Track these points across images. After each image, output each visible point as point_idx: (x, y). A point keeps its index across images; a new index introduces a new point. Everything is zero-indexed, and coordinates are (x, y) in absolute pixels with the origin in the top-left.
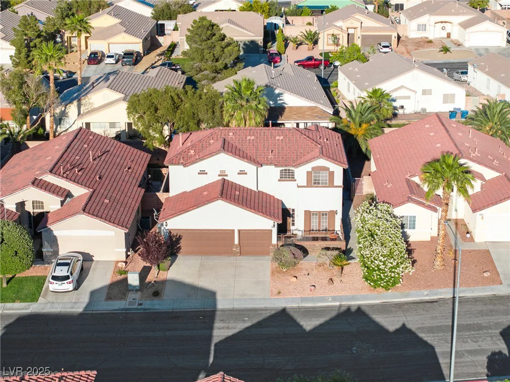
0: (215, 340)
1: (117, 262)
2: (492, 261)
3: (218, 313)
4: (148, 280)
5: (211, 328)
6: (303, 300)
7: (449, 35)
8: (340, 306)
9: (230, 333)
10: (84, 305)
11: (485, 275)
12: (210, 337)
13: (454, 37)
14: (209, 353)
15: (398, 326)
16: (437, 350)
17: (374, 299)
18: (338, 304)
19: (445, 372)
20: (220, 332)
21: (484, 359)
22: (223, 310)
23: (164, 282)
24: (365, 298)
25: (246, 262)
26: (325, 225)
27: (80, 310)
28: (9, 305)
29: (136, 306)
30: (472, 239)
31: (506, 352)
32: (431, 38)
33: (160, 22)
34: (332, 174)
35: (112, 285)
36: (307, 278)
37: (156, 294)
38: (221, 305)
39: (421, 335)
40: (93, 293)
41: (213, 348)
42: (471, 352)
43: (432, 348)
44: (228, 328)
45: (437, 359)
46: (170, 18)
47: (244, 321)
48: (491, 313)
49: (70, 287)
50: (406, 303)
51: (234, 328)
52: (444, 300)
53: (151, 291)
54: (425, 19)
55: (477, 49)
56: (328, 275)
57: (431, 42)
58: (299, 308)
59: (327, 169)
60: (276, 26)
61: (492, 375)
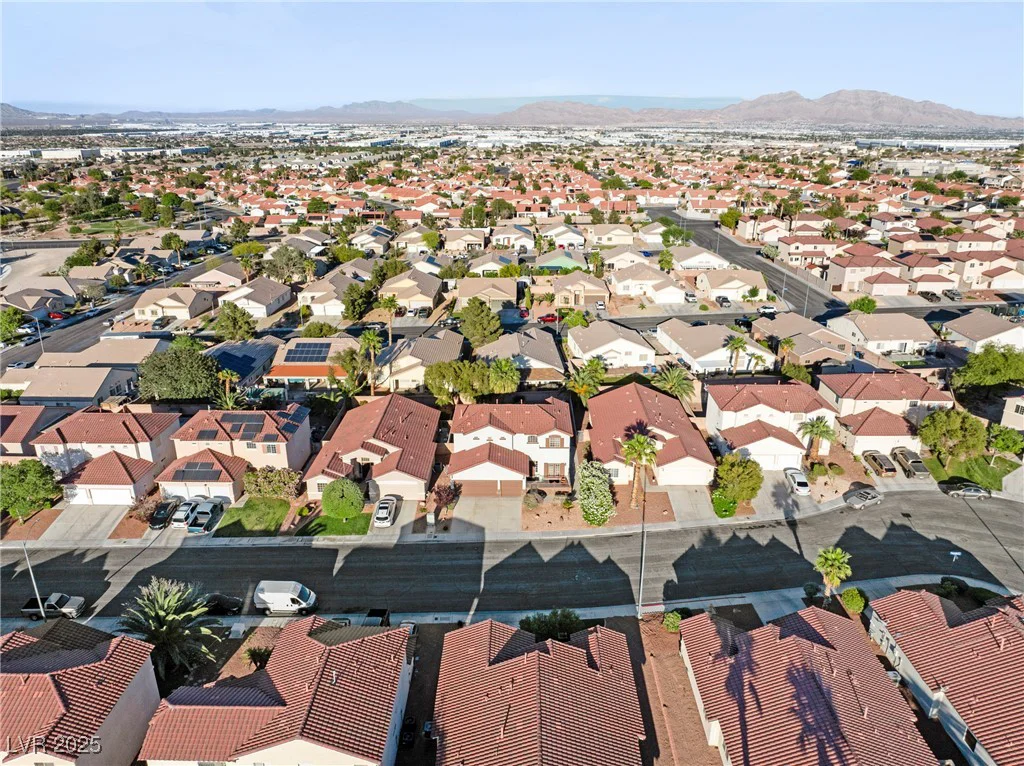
0: (485, 569)
1: (419, 501)
2: (669, 502)
3: (486, 545)
4: (439, 518)
5: (481, 558)
6: (543, 533)
7: (645, 293)
8: (567, 539)
9: (496, 562)
10: (398, 537)
11: (665, 513)
12: (480, 567)
13: (648, 295)
14: (480, 580)
15: (605, 558)
16: (631, 578)
17: (591, 533)
18: (565, 537)
19: (636, 597)
20: (489, 562)
21: (661, 586)
22: (490, 542)
23: (450, 520)
24: (584, 533)
25: (505, 502)
26: (558, 472)
27: (395, 542)
28: (348, 537)
29: (432, 539)
30: (656, 483)
31: (676, 580)
32: (633, 295)
33: (445, 280)
34: (562, 440)
35: (416, 521)
36: (546, 516)
37: (446, 529)
38: (488, 538)
39: (620, 565)
40: (403, 528)
41: (483, 576)
42: (652, 580)
43: (627, 576)
44: (493, 558)
45: (630, 585)
46: (452, 277)
47: (504, 552)
48: (667, 546)
49: (389, 524)
50: (612, 537)
51: (498, 558)
52: (636, 534)
53: (442, 526)
54: (628, 282)
55: (664, 306)
56: (559, 513)
57: (632, 299)
58: (541, 541)
59: (559, 437)
60: (525, 285)
61: (667, 599)
